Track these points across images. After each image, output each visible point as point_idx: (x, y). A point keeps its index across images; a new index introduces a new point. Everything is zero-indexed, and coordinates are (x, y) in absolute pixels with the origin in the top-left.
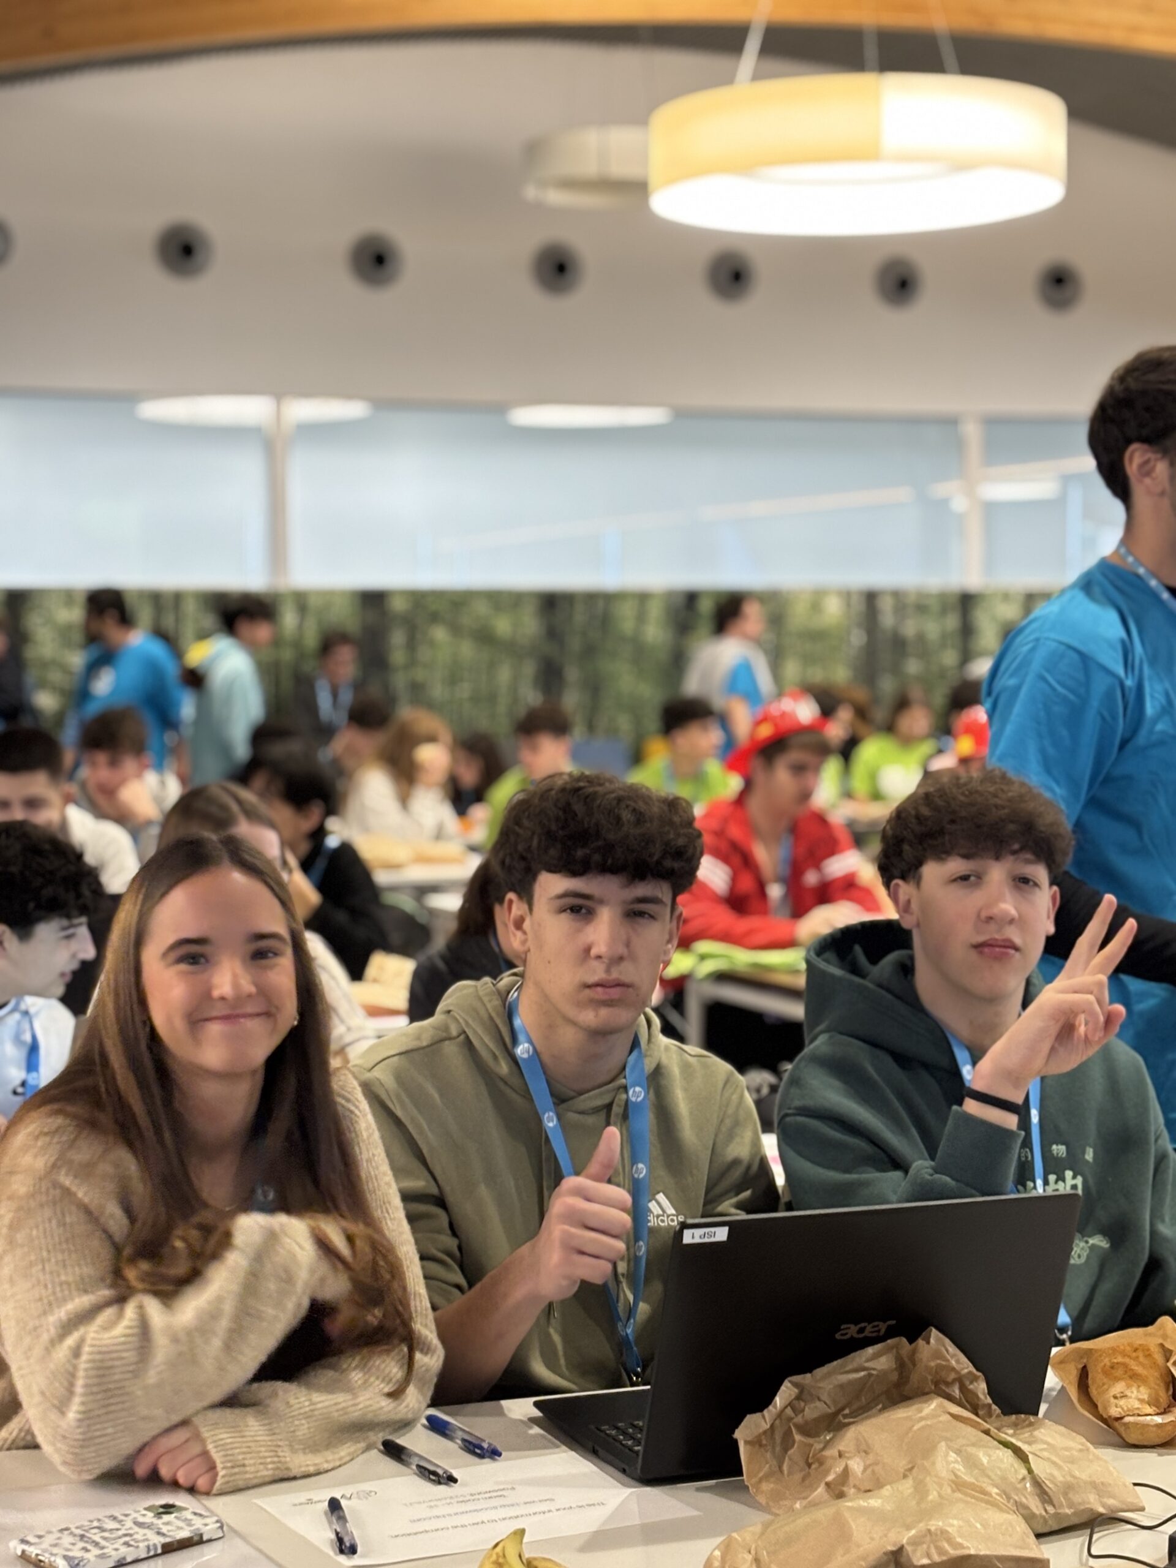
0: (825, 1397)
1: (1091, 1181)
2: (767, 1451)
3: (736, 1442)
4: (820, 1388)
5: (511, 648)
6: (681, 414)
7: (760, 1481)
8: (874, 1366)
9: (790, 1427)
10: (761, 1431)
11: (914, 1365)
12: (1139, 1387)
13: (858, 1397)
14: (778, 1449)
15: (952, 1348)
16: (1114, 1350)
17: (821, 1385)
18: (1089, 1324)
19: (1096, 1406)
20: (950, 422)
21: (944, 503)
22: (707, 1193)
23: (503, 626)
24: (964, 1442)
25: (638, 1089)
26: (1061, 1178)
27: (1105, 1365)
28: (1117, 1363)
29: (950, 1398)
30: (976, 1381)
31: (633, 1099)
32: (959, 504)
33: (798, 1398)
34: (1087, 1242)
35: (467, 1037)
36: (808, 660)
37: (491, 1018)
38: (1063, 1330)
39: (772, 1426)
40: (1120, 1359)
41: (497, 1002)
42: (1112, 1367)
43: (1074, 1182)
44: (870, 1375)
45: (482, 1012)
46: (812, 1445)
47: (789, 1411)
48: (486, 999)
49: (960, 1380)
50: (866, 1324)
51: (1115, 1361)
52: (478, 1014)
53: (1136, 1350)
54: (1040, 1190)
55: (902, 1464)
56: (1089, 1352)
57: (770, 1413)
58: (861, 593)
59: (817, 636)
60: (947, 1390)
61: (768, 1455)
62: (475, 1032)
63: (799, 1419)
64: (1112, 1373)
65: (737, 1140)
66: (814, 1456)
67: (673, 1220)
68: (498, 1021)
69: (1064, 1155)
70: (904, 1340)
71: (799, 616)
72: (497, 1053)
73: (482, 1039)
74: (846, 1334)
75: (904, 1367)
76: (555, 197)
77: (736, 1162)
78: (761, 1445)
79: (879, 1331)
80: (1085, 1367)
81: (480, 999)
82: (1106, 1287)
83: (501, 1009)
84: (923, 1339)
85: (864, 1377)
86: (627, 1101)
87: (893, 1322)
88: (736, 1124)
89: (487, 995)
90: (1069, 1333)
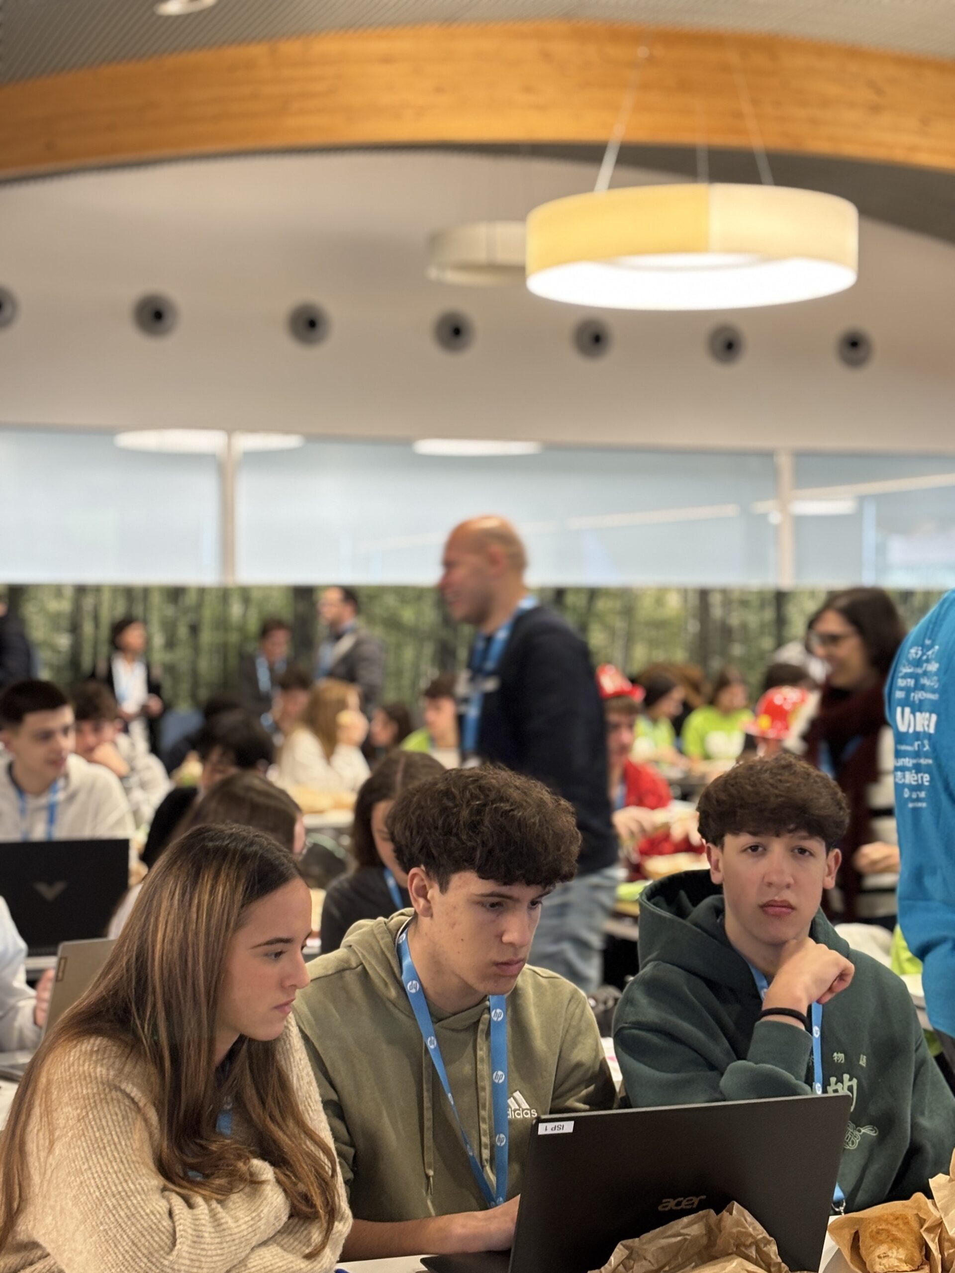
0: (649, 1257)
1: (865, 1083)
4: (645, 1249)
5: (414, 633)
6: (550, 447)
8: (689, 1233)
11: (720, 1231)
12: (898, 1248)
13: (675, 1257)
15: (750, 1218)
16: (879, 1219)
17: (645, 1247)
18: (861, 1197)
19: (864, 1263)
20: (768, 455)
21: (764, 516)
22: (554, 1092)
23: (408, 615)
25: (499, 1011)
26: (840, 1080)
27: (872, 1231)
28: (882, 1230)
29: (748, 1258)
30: (769, 1245)
31: (495, 1019)
32: (775, 518)
33: (629, 1257)
34: (860, 1131)
35: (364, 968)
36: (653, 644)
37: (383, 953)
38: (838, 1204)
40: (883, 1226)
41: (388, 939)
42: (878, 1233)
43: (850, 1083)
44: (685, 1240)
45: (376, 948)
47: (621, 1268)
48: (379, 937)
49: (756, 1244)
50: (682, 1199)
51: (881, 1227)
52: (373, 949)
53: (897, 1219)
54: (819, 1092)
56: (860, 1221)
57: (606, 1269)
58: (695, 590)
59: (660, 624)
60: (746, 1251)
62: (370, 963)
64: (878, 1237)
65: (580, 1046)
67: (527, 1114)
68: (389, 955)
69: (843, 1062)
70: (712, 1211)
71: (646, 609)
72: (387, 980)
73: (376, 971)
74: (667, 1206)
75: (712, 1233)
77: (579, 1065)
79: (693, 1204)
80: (857, 1233)
81: (375, 937)
82: (875, 1168)
83: (391, 946)
84: (727, 1211)
85: (680, 1241)
86: (490, 1020)
87: (703, 1197)
88: (579, 1033)
89: (380, 933)
90: (844, 1204)
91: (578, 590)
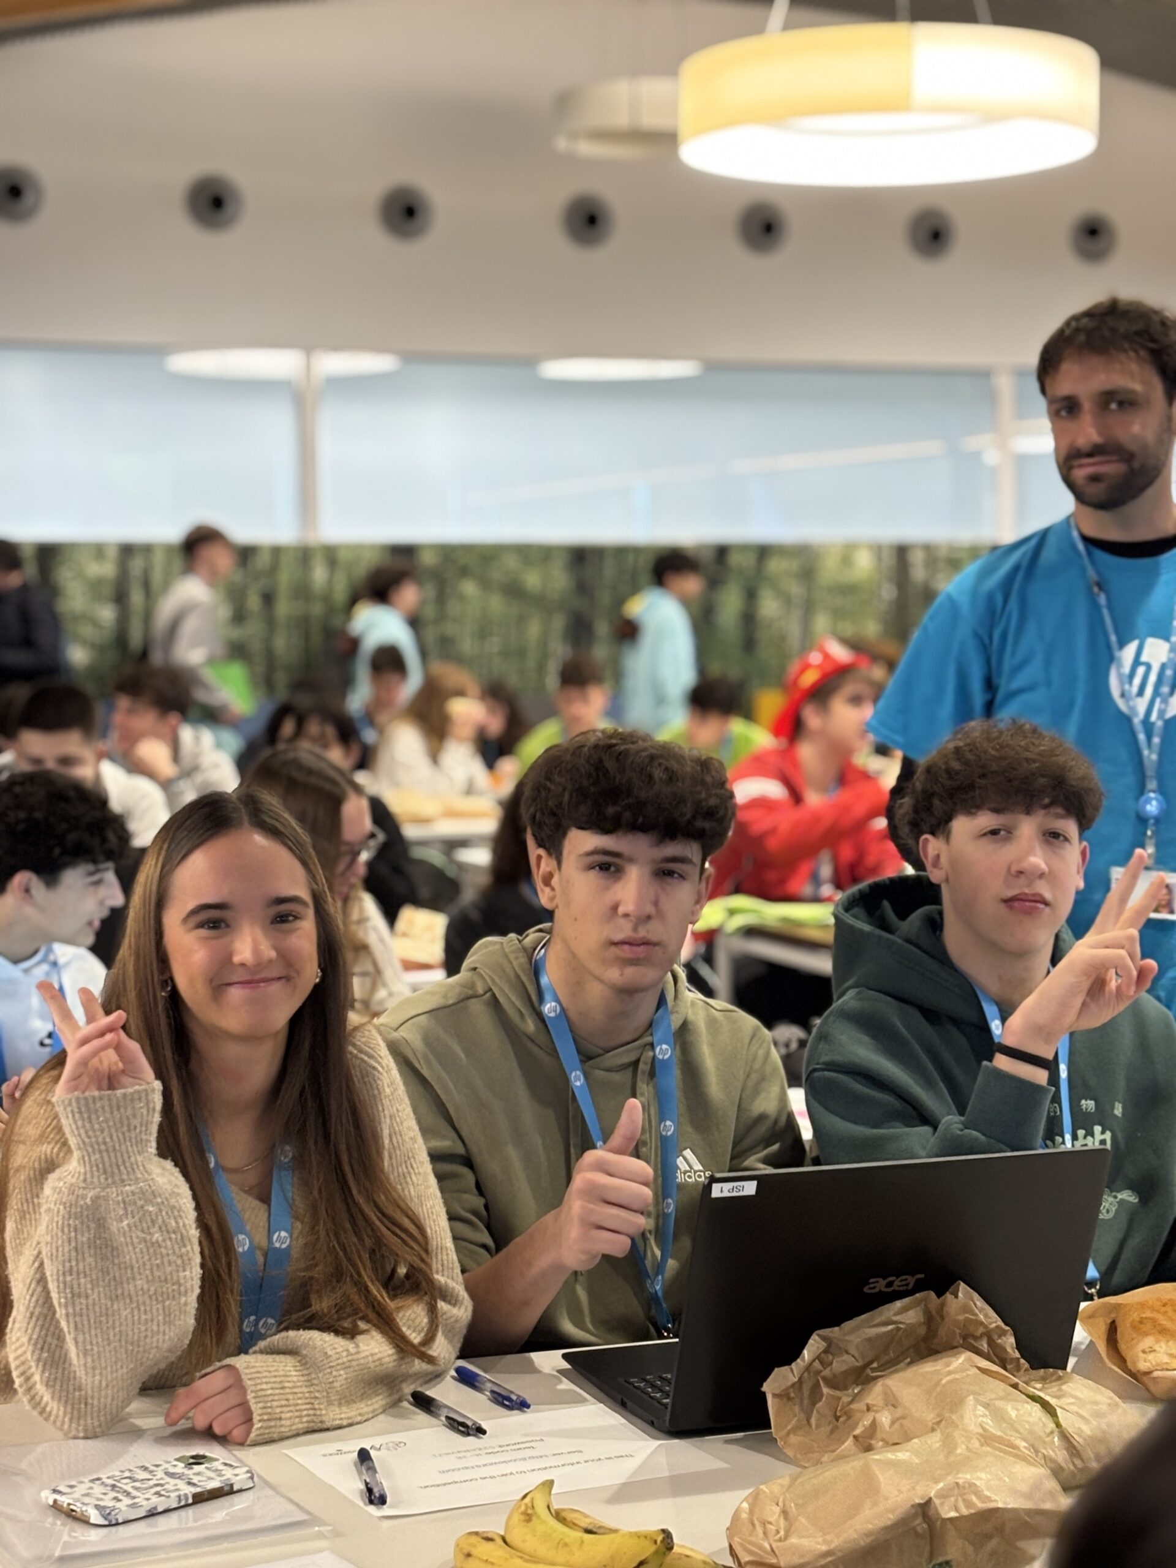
0: (853, 1351)
1: (1120, 1136)
2: (795, 1405)
3: (764, 1394)
4: (848, 1341)
5: (539, 602)
6: (712, 367)
7: (788, 1434)
8: (902, 1320)
9: (818, 1381)
10: (790, 1383)
11: (943, 1319)
12: (1168, 1341)
13: (885, 1350)
14: (806, 1401)
15: (980, 1302)
16: (1143, 1305)
17: (847, 1338)
18: (1117, 1279)
19: (1124, 1361)
20: (983, 375)
21: (977, 455)
22: (733, 1148)
23: (532, 580)
24: (993, 1396)
25: (664, 1046)
26: (1090, 1133)
27: (1133, 1320)
28: (1146, 1318)
29: (978, 1352)
30: (1005, 1336)
31: (660, 1057)
32: (991, 457)
33: (826, 1351)
34: (1115, 1197)
35: (494, 995)
36: (838, 614)
37: (518, 977)
38: (1091, 1284)
39: (800, 1379)
40: (1148, 1314)
41: (523, 960)
42: (1141, 1322)
43: (1103, 1137)
44: (898, 1329)
45: (509, 970)
46: (839, 1398)
47: (817, 1364)
48: (512, 956)
49: (988, 1335)
50: (894, 1278)
51: (1144, 1316)
52: (504, 971)
53: (1164, 1305)
54: (1069, 1145)
55: (930, 1417)
56: (1117, 1307)
57: (798, 1365)
58: (892, 547)
59: (847, 590)
60: (976, 1344)
61: (797, 1409)
62: (501, 990)
63: (827, 1372)
64: (1140, 1328)
65: (763, 1095)
66: (841, 1410)
67: (700, 1176)
68: (524, 979)
69: (1093, 1111)
70: (932, 1294)
71: (830, 571)
72: (523, 1010)
73: (509, 998)
74: (874, 1288)
75: (932, 1320)
76: (587, 149)
77: (762, 1117)
78: (789, 1399)
79: (907, 1285)
80: (1113, 1322)
81: (506, 956)
82: (1135, 1241)
83: (527, 966)
84: (952, 1294)
85: (892, 1330)
86: (654, 1058)
87: (921, 1276)
88: (763, 1079)
89: (513, 952)
90: (1098, 1287)
91: (744, 548)
